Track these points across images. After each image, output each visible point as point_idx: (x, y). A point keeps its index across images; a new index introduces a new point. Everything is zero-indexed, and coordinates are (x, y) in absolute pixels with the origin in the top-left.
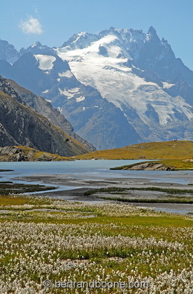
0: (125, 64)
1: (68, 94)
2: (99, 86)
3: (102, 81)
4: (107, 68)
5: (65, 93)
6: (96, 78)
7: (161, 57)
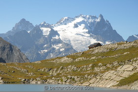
0: (86, 32)
1: (56, 47)
2: (73, 43)
3: (74, 41)
4: (77, 34)
5: (55, 47)
6: (71, 39)
7: (106, 29)
